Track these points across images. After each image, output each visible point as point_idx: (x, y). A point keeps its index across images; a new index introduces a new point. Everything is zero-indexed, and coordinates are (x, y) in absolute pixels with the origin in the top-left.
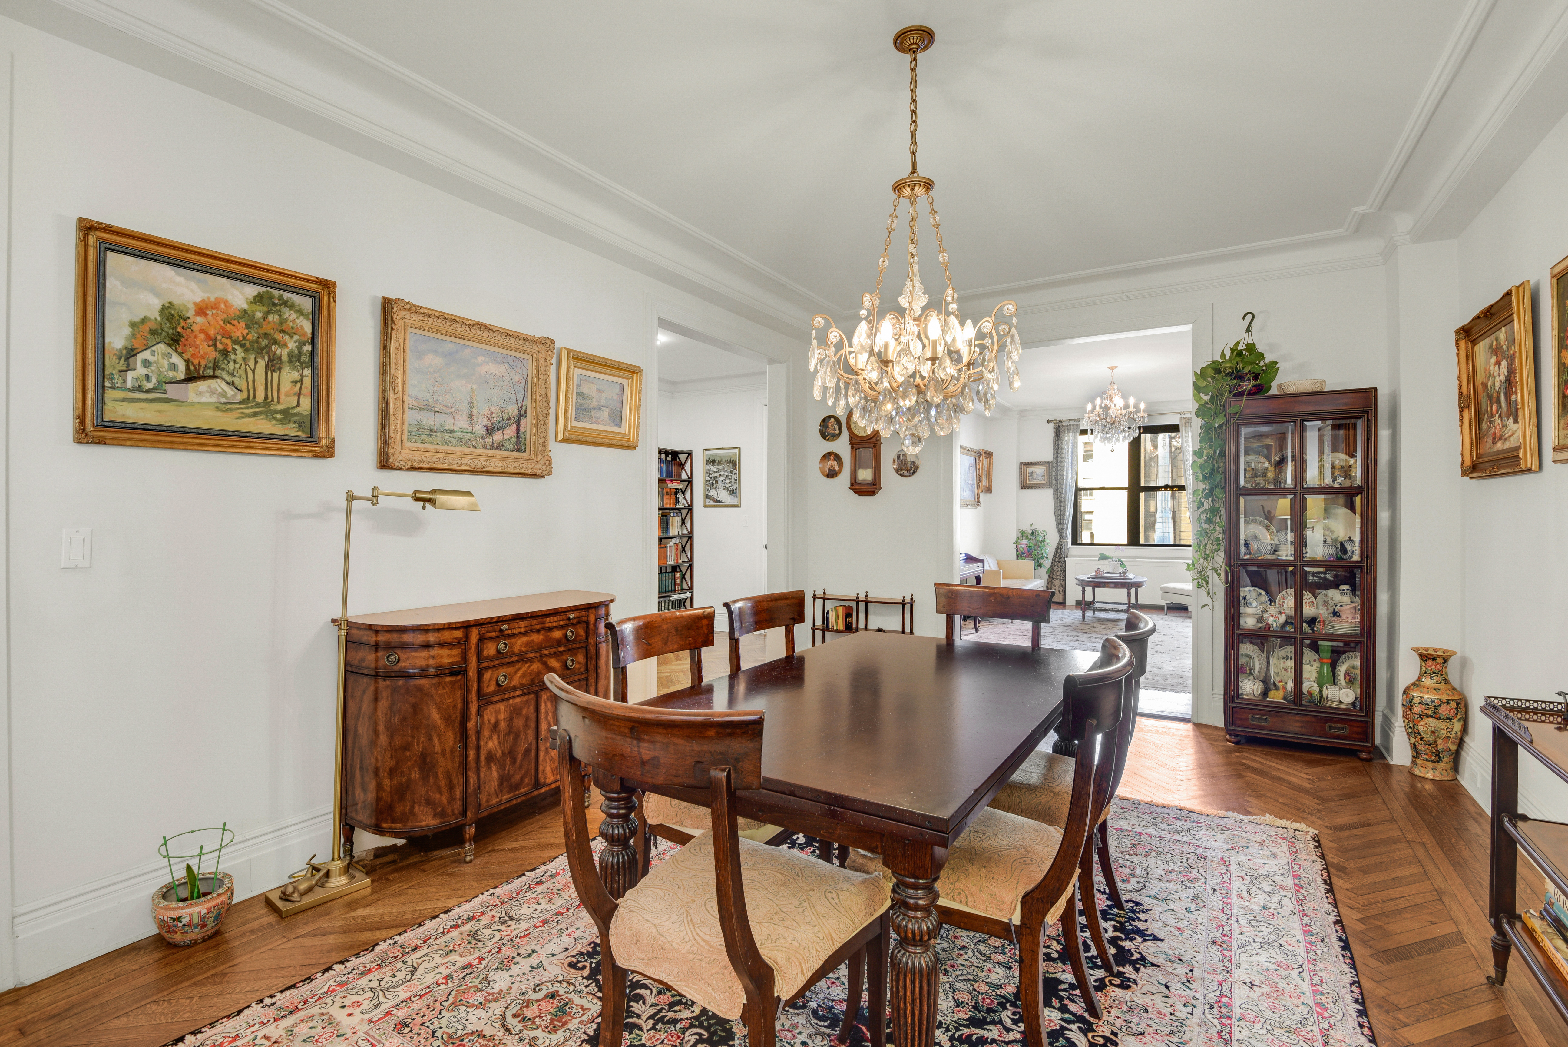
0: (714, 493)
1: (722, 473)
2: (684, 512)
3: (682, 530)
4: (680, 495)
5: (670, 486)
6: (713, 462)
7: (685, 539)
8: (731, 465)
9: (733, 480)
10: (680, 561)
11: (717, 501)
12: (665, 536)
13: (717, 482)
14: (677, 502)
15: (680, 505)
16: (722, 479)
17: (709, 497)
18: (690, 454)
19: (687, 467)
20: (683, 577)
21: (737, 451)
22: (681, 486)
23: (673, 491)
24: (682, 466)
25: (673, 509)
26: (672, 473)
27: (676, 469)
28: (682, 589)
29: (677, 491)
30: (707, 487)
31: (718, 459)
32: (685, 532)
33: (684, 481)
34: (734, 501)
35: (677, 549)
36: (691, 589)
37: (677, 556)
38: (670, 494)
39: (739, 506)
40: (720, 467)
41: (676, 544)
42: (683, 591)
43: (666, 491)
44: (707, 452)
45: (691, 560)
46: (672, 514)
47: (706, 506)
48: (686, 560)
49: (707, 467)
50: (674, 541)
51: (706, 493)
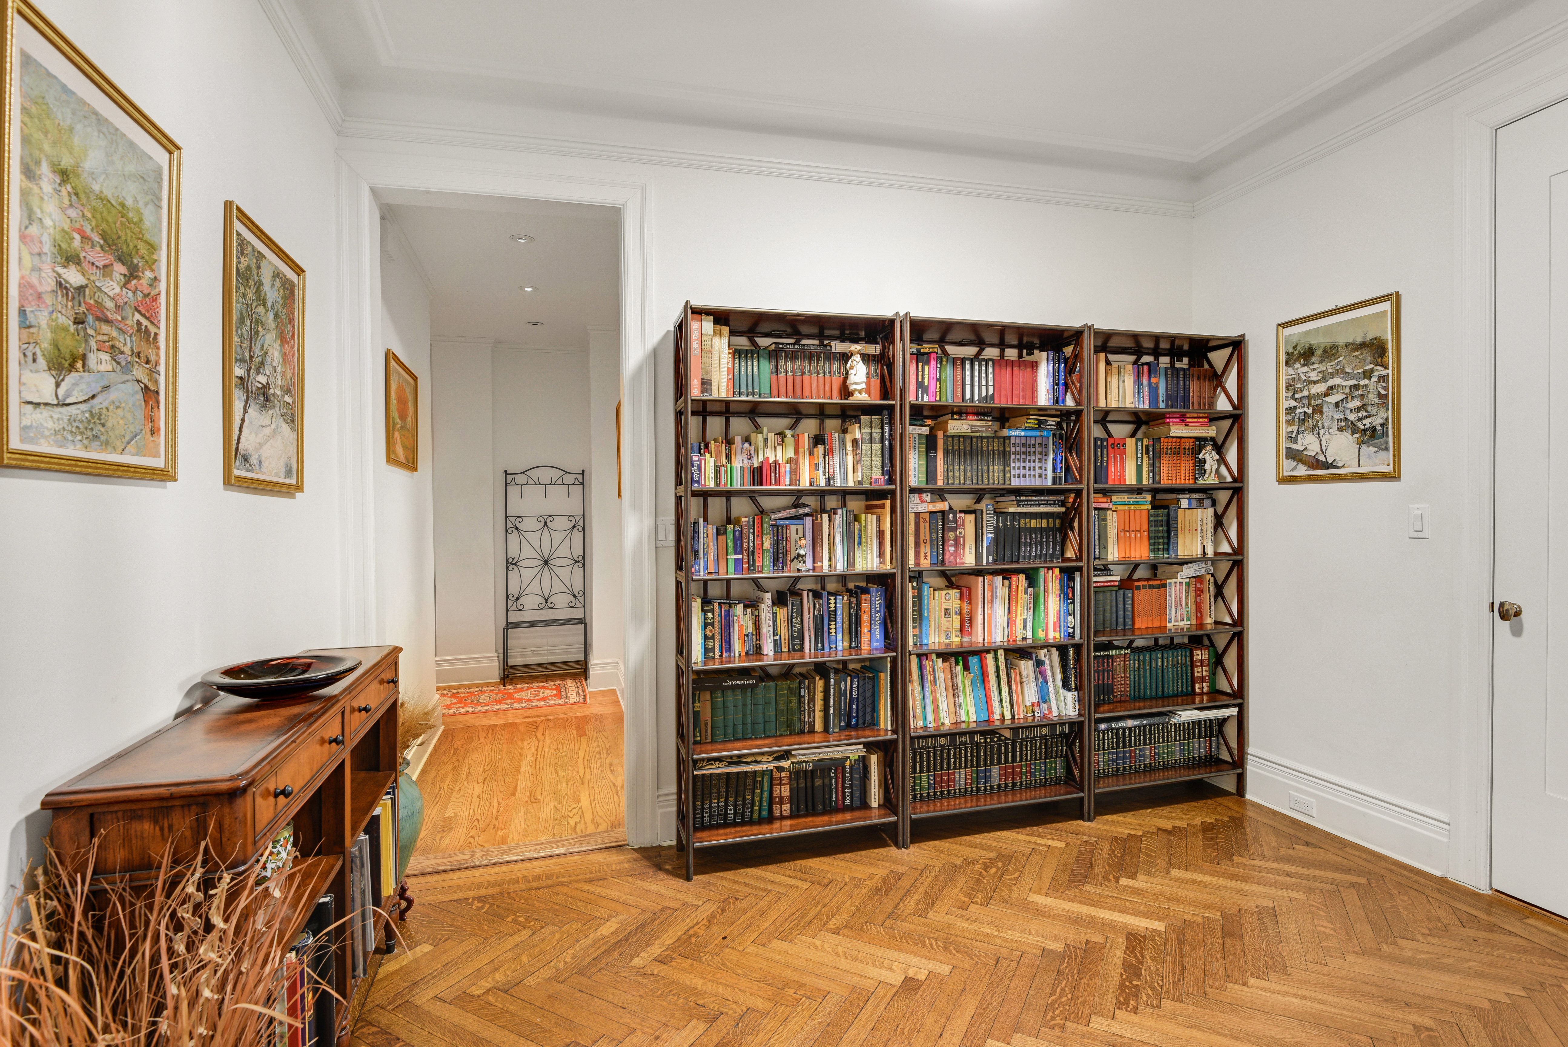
0: (1309, 443)
1: (1337, 381)
2: (1223, 497)
3: (1216, 544)
4: (1209, 456)
5: (1177, 430)
6: (1307, 355)
7: (1224, 566)
8: (1367, 355)
9: (1372, 398)
10: (1209, 621)
11: (1316, 463)
12: (1163, 556)
13: (1319, 409)
14: (1202, 472)
15: (1210, 480)
16: (1333, 399)
17: (1294, 455)
18: (1237, 345)
19: (1231, 383)
20: (1218, 660)
21: (1387, 306)
22: (1211, 432)
23: (1189, 445)
24: (1216, 379)
25: (1191, 490)
26: (1186, 399)
27: (1196, 389)
28: (1215, 693)
29: (1201, 442)
30: (1286, 429)
31: (1323, 341)
32: (1225, 548)
33: (1224, 416)
34: (1381, 462)
35: (1199, 592)
36: (1239, 696)
37: (1199, 608)
38: (1178, 452)
39: (1395, 475)
40: (1329, 367)
41: (1198, 578)
42: (1216, 698)
43: (1165, 444)
44: (1288, 331)
45: (1240, 621)
46: (1184, 503)
47: (1283, 480)
48: (1228, 620)
49: (1289, 373)
50: (1188, 571)
51: (1286, 444)
